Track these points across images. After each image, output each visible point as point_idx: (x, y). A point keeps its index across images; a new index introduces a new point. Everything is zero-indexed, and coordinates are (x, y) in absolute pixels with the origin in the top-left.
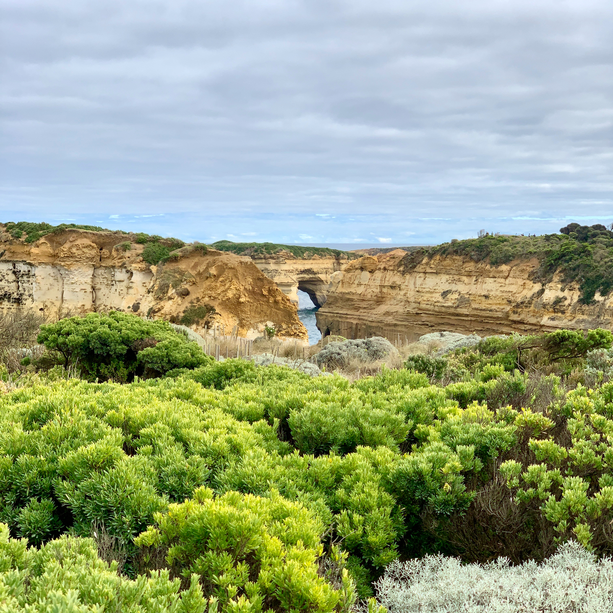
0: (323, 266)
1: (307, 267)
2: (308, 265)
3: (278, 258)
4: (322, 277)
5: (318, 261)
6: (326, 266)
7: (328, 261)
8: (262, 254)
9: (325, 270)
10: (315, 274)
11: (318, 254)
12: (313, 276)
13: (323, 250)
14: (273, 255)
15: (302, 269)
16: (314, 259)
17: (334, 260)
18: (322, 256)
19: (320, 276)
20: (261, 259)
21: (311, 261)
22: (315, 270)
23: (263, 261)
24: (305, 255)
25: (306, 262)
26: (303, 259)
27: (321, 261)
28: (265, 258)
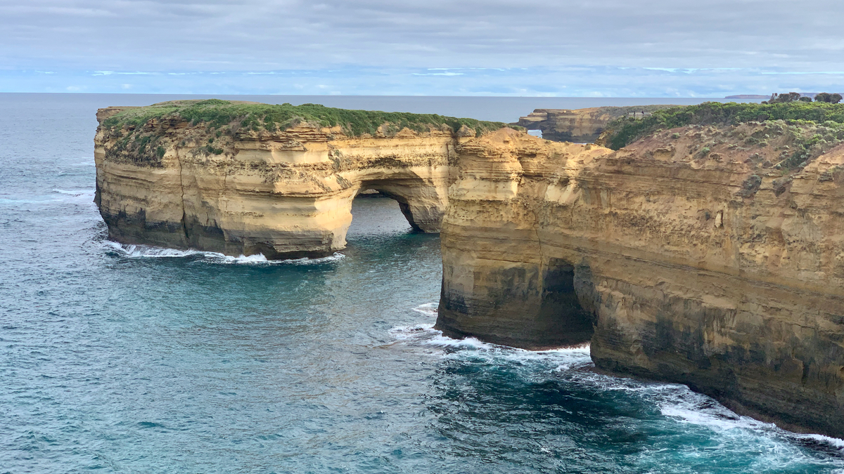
0: (422, 151)
1: (385, 153)
2: (387, 149)
3: (288, 139)
4: (421, 171)
5: (412, 142)
6: (429, 150)
7: (434, 140)
8: (256, 130)
9: (426, 159)
10: (404, 165)
11: (411, 127)
12: (401, 170)
13: (424, 119)
14: (279, 133)
15: (374, 157)
16: (402, 137)
17: (449, 139)
18: (419, 131)
19: (416, 170)
20: (253, 140)
21: (395, 141)
22: (403, 159)
23: (258, 145)
24: (380, 129)
25: (382, 143)
26: (375, 137)
27: (418, 141)
28: (260, 139)
